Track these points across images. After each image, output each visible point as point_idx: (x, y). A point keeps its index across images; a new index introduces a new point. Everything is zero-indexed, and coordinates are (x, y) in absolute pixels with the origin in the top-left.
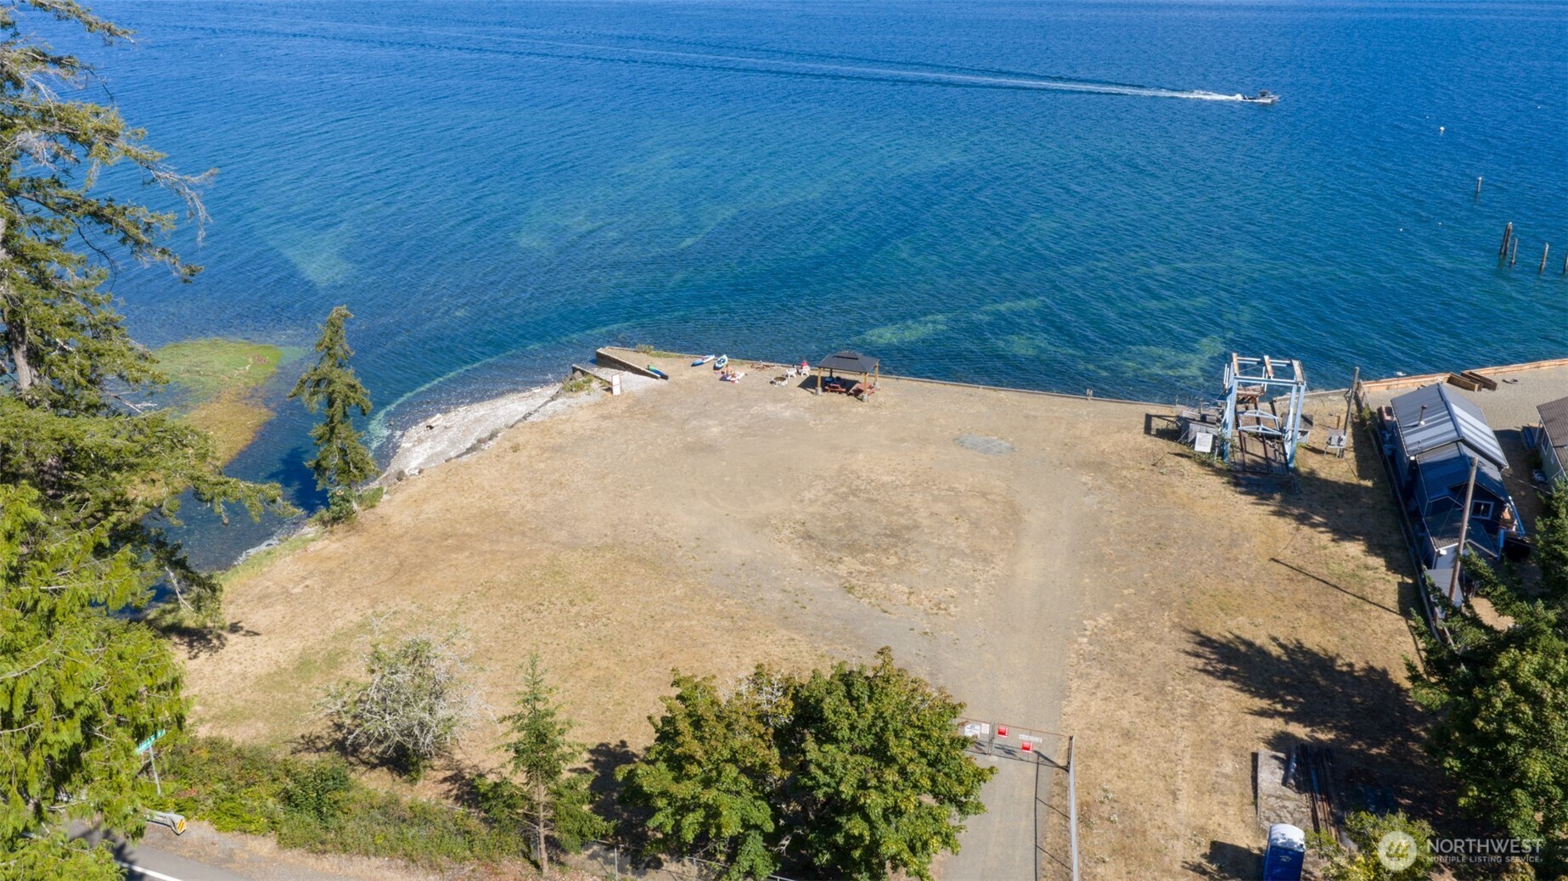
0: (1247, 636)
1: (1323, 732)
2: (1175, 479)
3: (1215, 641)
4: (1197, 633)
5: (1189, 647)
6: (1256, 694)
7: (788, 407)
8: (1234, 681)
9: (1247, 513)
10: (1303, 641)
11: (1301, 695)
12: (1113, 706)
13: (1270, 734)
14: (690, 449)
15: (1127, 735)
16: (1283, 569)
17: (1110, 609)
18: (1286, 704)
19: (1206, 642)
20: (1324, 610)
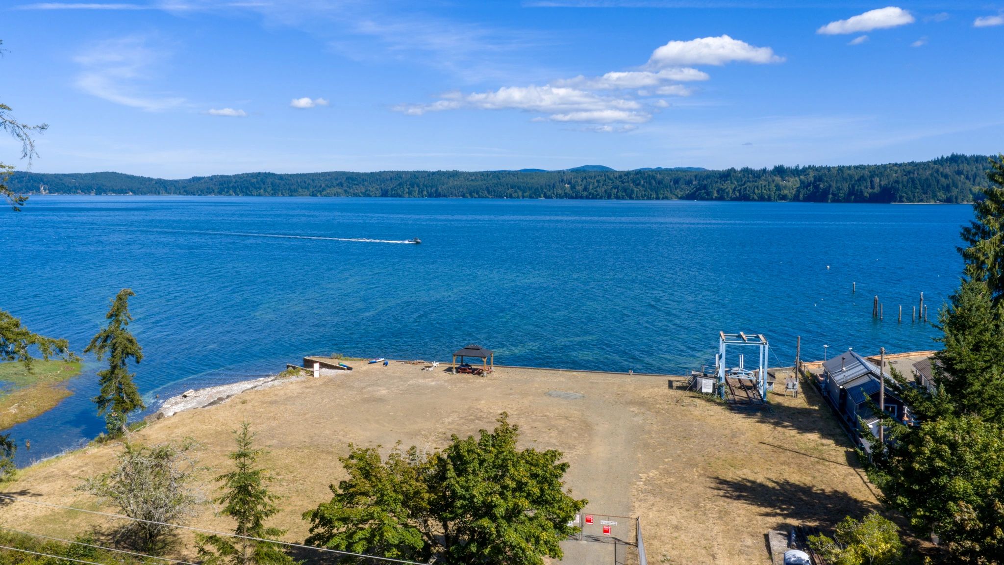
0: (751, 478)
1: (810, 522)
2: (692, 408)
3: (729, 482)
4: (717, 478)
5: (713, 485)
6: (762, 505)
7: (433, 381)
8: (746, 500)
9: (740, 422)
10: (788, 479)
11: (791, 505)
12: (664, 514)
13: (775, 525)
14: (365, 401)
15: (676, 528)
16: (768, 447)
17: (657, 469)
18: (782, 510)
19: (724, 482)
20: (799, 465)
